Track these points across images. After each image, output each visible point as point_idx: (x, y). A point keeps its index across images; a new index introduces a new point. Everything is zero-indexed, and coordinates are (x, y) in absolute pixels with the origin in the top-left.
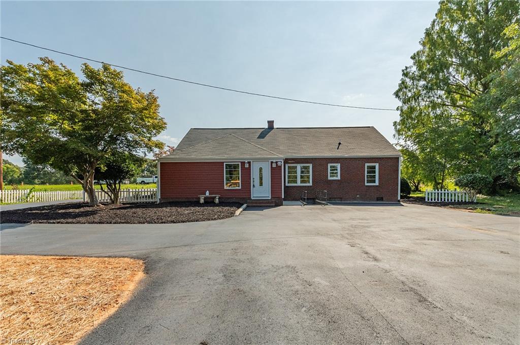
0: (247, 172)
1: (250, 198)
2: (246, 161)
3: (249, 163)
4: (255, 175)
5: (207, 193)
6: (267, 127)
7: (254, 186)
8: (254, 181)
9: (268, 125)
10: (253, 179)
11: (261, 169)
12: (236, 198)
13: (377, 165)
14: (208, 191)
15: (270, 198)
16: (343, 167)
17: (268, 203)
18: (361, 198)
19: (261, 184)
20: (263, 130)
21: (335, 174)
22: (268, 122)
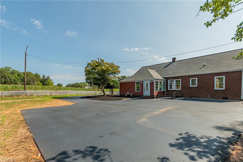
0: (142, 85)
1: (143, 95)
2: (141, 81)
3: (143, 81)
4: (145, 86)
5: (128, 93)
6: (172, 61)
7: (145, 90)
8: (144, 89)
9: (173, 60)
10: (144, 87)
11: (147, 84)
12: (139, 95)
13: (224, 77)
14: (128, 92)
15: (150, 95)
16: (199, 79)
17: (149, 97)
18: (211, 97)
19: (147, 90)
20: (169, 63)
21: (194, 84)
22: (173, 59)
